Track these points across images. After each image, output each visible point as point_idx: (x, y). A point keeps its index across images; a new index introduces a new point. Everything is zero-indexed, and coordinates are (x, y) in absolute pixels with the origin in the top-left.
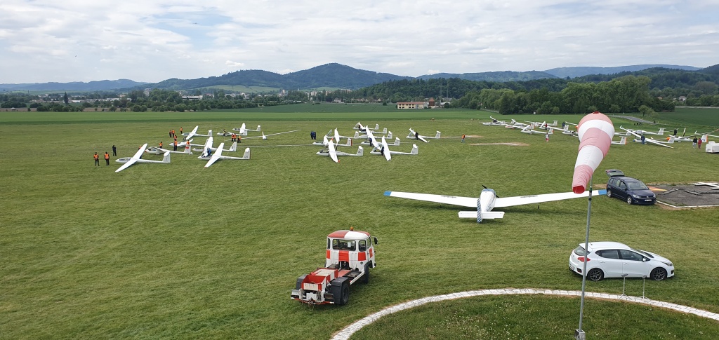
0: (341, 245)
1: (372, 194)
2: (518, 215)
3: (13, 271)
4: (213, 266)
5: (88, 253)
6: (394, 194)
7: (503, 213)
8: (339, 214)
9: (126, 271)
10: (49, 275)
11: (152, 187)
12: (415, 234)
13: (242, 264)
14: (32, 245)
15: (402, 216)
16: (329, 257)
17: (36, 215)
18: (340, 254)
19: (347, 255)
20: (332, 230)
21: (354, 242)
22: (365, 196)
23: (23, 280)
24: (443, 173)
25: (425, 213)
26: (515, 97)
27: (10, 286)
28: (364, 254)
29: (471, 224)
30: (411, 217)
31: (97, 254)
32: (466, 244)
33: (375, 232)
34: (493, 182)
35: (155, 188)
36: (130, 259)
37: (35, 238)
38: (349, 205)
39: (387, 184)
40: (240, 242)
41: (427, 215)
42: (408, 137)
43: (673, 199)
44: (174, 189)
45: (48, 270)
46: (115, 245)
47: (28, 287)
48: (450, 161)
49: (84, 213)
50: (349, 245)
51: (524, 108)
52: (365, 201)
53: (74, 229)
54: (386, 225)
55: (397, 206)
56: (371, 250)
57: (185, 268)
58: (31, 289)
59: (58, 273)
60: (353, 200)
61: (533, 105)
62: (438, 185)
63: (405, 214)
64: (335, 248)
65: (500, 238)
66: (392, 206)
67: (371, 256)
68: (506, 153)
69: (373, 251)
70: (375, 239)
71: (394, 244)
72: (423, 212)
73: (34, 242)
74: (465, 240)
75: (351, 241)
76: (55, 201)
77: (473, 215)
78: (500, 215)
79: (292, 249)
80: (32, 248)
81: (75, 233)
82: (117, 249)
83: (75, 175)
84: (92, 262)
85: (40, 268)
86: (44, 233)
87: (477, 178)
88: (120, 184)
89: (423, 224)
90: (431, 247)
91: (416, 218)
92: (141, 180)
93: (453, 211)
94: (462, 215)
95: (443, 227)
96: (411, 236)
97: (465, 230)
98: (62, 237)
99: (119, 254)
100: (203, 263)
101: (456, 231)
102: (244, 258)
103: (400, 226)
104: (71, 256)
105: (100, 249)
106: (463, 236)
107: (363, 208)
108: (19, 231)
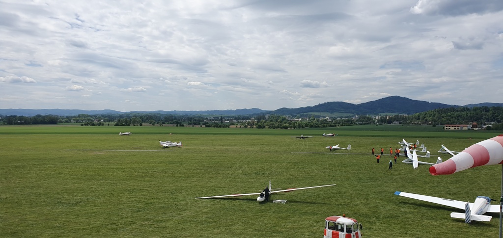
1: (389, 193)
5: (189, 214)
6: (402, 194)
7: (491, 217)
9: (204, 227)
10: (163, 224)
11: (244, 176)
12: (409, 226)
14: (164, 205)
15: (405, 212)
16: (326, 235)
17: (174, 188)
18: (333, 233)
19: (338, 235)
22: (383, 194)
23: (150, 226)
25: (425, 211)
27: (143, 228)
30: (410, 213)
36: (210, 220)
37: (167, 201)
41: (426, 212)
42: (440, 151)
45: (165, 221)
46: (206, 210)
47: (151, 229)
49: (199, 189)
52: (381, 198)
53: (190, 198)
55: (405, 203)
56: (357, 233)
59: (168, 224)
60: (372, 196)
63: (408, 210)
64: (329, 228)
66: (400, 203)
69: (359, 235)
72: (424, 210)
73: (166, 204)
75: (341, 224)
77: (462, 216)
78: (488, 219)
81: (189, 200)
82: (206, 213)
84: (189, 219)
85: (162, 219)
88: (228, 172)
89: (419, 219)
91: (416, 214)
92: (240, 171)
94: (454, 215)
95: (435, 224)
96: (405, 228)
97: (453, 227)
98: (182, 202)
99: (206, 216)
100: (251, 228)
101: (444, 228)
102: (277, 228)
103: (399, 219)
104: (180, 214)
105: (197, 212)
106: (449, 232)
107: (377, 203)
108: (162, 196)
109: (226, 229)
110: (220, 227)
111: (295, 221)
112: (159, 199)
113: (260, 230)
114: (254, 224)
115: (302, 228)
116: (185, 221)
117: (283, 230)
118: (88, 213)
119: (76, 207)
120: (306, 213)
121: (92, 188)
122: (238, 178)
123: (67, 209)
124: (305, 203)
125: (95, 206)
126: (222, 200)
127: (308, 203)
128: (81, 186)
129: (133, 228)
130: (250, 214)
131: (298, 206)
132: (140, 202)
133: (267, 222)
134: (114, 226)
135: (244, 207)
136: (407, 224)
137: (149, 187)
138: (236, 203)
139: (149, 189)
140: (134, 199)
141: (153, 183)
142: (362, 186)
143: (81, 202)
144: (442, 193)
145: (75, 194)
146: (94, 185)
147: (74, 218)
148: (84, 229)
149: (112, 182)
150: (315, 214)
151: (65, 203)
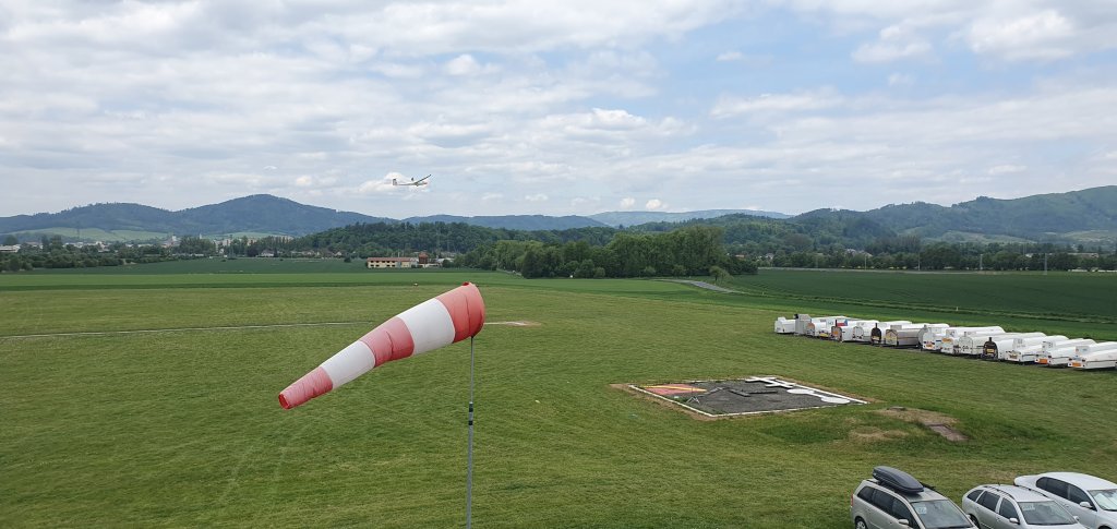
43: (712, 403)
51: (556, 269)
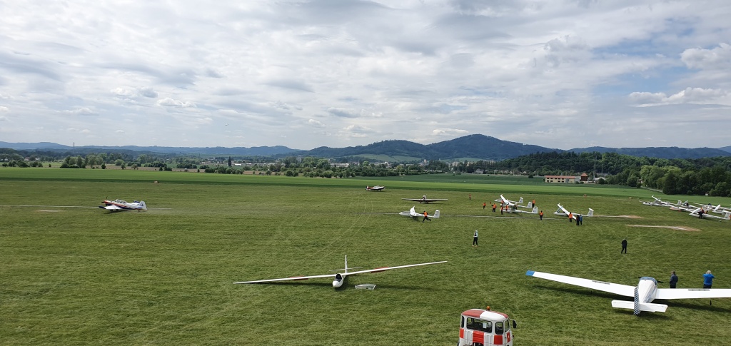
0: (476, 325)
1: (513, 272)
2: (684, 311)
3: (170, 318)
4: (345, 331)
5: (234, 307)
6: (537, 274)
7: (666, 306)
8: (475, 291)
9: (265, 328)
10: (198, 325)
11: (296, 248)
12: (560, 321)
13: (374, 333)
14: (188, 295)
15: (546, 300)
16: (462, 337)
17: (194, 267)
18: (475, 335)
19: (482, 337)
20: (467, 307)
21: (490, 323)
22: (505, 274)
23: (178, 327)
24: (596, 255)
25: (573, 299)
26: (683, 176)
27: (167, 331)
28: (502, 337)
29: (626, 316)
30: (556, 301)
31: (241, 309)
32: (619, 338)
33: (514, 315)
34: (654, 269)
35: (298, 249)
36: (270, 317)
37: (191, 289)
38: (487, 282)
39: (530, 263)
40: (373, 310)
41: (575, 301)
42: (556, 213)
44: (315, 251)
45: (199, 320)
46: (258, 302)
47: (181, 333)
48: (604, 243)
49: (234, 269)
50: (485, 326)
51: (693, 188)
52: (505, 279)
54: (527, 308)
55: (541, 287)
56: (508, 334)
57: (320, 331)
58: (184, 336)
59: (207, 324)
60: (492, 277)
61: (705, 185)
62: (590, 268)
63: (549, 298)
64: (469, 327)
65: (662, 335)
66: (535, 286)
67: (509, 340)
68: (670, 237)
69: (511, 336)
70: (514, 322)
71: (536, 331)
72: (571, 298)
73: (190, 292)
74: (619, 333)
75: (487, 321)
76: (211, 255)
77: (629, 305)
78: (662, 308)
79: (424, 323)
80: (188, 298)
81: (225, 287)
82: (259, 306)
83: (230, 232)
84: (237, 316)
85: (193, 317)
86: (199, 285)
87: (636, 264)
88: (268, 243)
90: (579, 337)
91: (562, 303)
92: (287, 241)
93: (605, 300)
94: (616, 304)
95: (593, 317)
96: (555, 323)
97: (618, 321)
98: (213, 289)
99: (261, 311)
100: (336, 327)
101: (608, 322)
102: (376, 327)
103: (543, 311)
104: (219, 309)
105: (245, 305)
106: (616, 328)
107: (502, 287)
108: (179, 281)
109: (300, 332)
110: (289, 327)
111: (399, 316)
112: (176, 284)
113: (352, 331)
114: (340, 322)
115: (412, 327)
116: (232, 320)
117: (386, 329)
118: (67, 309)
119: (42, 300)
120: (408, 303)
121: (58, 267)
122: (289, 252)
123: (28, 302)
124: (402, 288)
125: (75, 297)
126: (278, 286)
127: (406, 288)
128: (37, 264)
129: (151, 332)
130: (327, 307)
131: (395, 294)
132: (145, 290)
133: (358, 319)
134: (118, 330)
135: (315, 296)
136: (556, 318)
137: (153, 265)
138: (298, 289)
139: (153, 268)
140: (135, 285)
141: (156, 259)
142: (472, 261)
143: (48, 290)
144: (584, 272)
145: (33, 278)
146: (60, 262)
147: (45, 318)
148: (70, 335)
149: (88, 258)
150: (423, 305)
151: (20, 293)
